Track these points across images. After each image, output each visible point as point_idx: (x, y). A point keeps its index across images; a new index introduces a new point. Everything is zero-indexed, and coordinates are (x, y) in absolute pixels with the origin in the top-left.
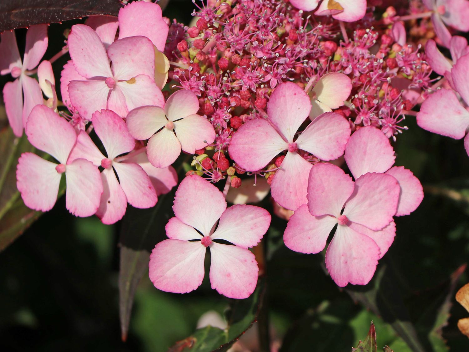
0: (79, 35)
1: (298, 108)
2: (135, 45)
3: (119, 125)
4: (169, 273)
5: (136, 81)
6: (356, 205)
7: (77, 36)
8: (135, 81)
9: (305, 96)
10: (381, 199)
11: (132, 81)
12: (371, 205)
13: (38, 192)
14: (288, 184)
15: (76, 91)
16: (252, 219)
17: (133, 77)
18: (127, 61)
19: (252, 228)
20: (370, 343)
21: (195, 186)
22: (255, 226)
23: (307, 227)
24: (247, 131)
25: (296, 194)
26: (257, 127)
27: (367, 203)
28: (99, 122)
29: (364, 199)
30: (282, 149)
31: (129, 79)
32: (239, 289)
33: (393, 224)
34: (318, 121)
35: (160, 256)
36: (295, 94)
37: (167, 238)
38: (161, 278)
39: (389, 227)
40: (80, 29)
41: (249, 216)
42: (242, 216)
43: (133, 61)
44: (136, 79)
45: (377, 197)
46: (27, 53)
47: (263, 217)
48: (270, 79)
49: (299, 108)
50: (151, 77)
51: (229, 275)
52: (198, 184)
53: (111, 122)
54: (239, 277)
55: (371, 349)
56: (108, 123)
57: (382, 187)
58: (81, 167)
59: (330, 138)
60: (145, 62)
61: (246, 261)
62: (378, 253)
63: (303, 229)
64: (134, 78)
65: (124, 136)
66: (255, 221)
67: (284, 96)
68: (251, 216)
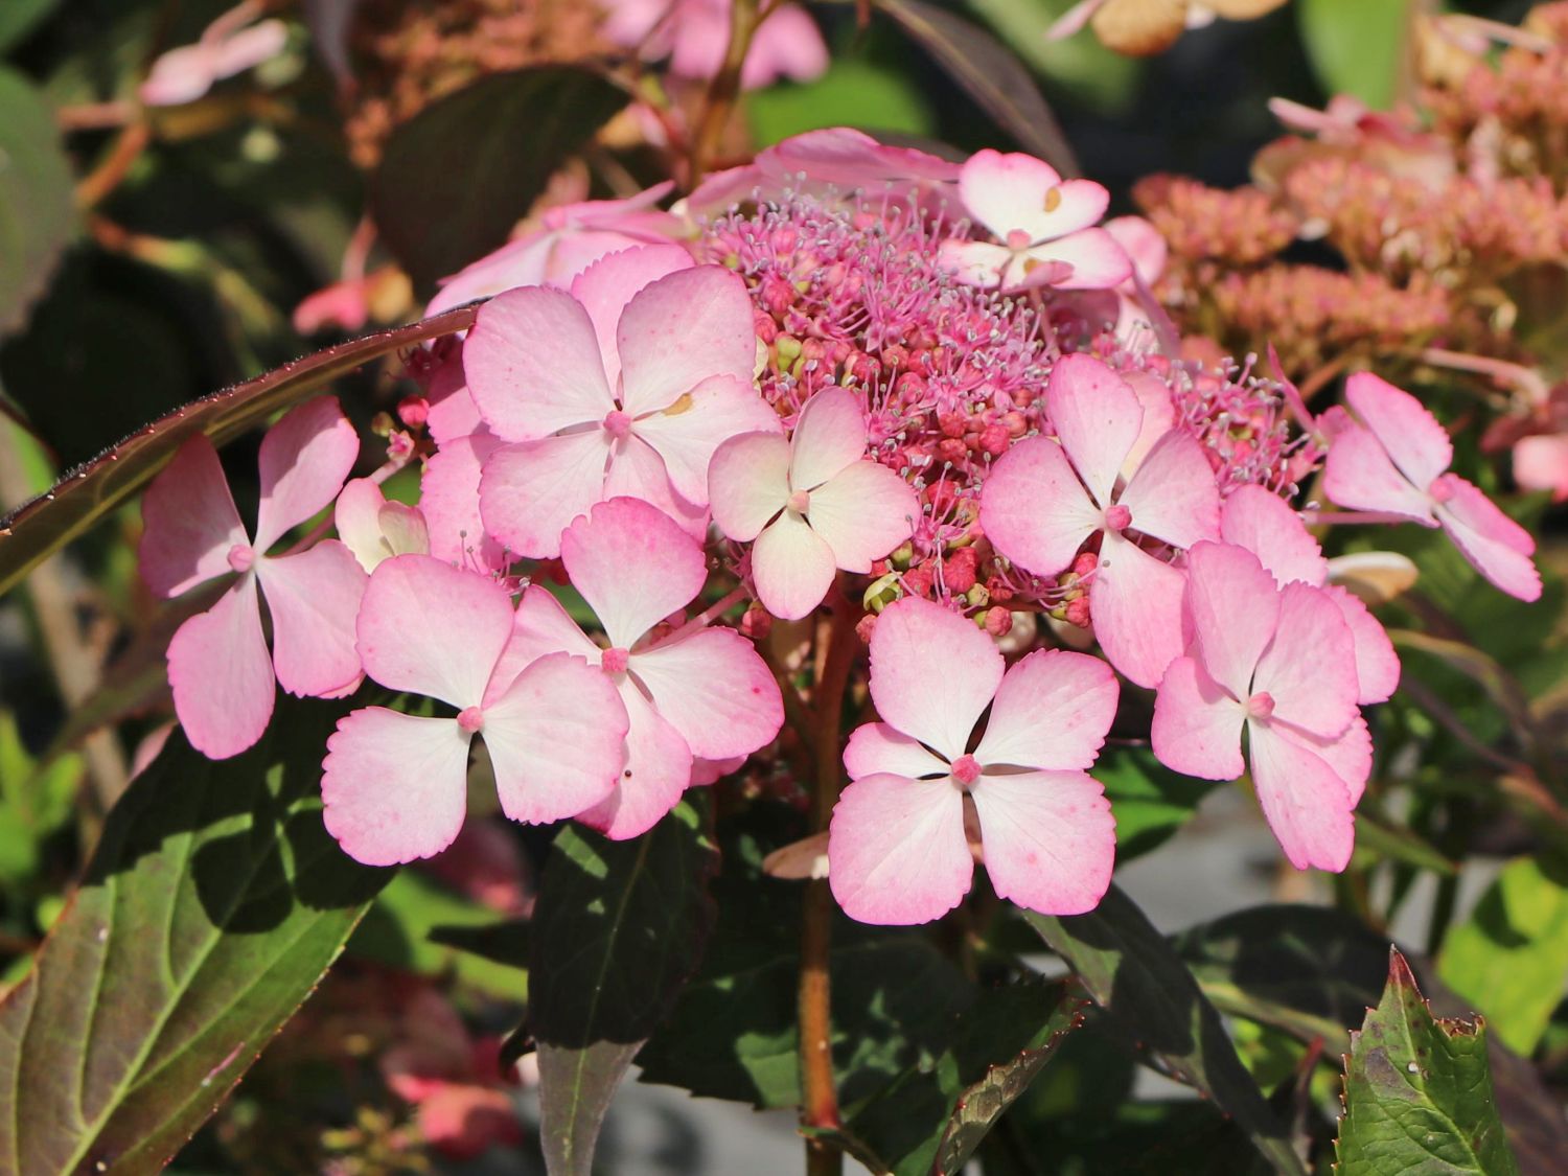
0: (499, 330)
1: (1106, 422)
2: (689, 298)
3: (646, 540)
4: (875, 877)
5: (694, 404)
6: (1277, 672)
7: (492, 335)
8: (691, 404)
9: (1120, 386)
10: (1319, 663)
11: (684, 402)
12: (1303, 676)
13: (396, 817)
14: (1120, 620)
15: (501, 488)
16: (1069, 698)
17: (686, 391)
18: (664, 353)
19: (1070, 725)
20: (1399, 1002)
21: (909, 631)
22: (1079, 718)
23: (1191, 721)
24: (1010, 477)
25: (1140, 647)
26: (1030, 465)
27: (1295, 669)
28: (583, 550)
29: (1290, 658)
30: (1091, 526)
31: (669, 406)
32: (1066, 891)
33: (1360, 724)
34: (1155, 457)
35: (850, 829)
36: (1095, 387)
37: (852, 781)
38: (857, 893)
39: (1350, 735)
40: (504, 310)
41: (1059, 690)
42: (1044, 692)
43: (681, 348)
44: (694, 396)
45: (1310, 656)
46: (269, 494)
47: (1095, 689)
48: (993, 394)
49: (1110, 422)
50: (739, 378)
51: (1032, 859)
52: (915, 623)
53: (622, 537)
54: (1059, 858)
55: (1405, 1018)
56: (614, 544)
57: (1317, 631)
58: (538, 693)
59: (1181, 508)
60: (719, 341)
61: (1073, 809)
62: (1345, 794)
63: (1184, 724)
64: (687, 395)
65: (666, 566)
66: (1076, 703)
67: (1071, 393)
68: (1066, 688)
